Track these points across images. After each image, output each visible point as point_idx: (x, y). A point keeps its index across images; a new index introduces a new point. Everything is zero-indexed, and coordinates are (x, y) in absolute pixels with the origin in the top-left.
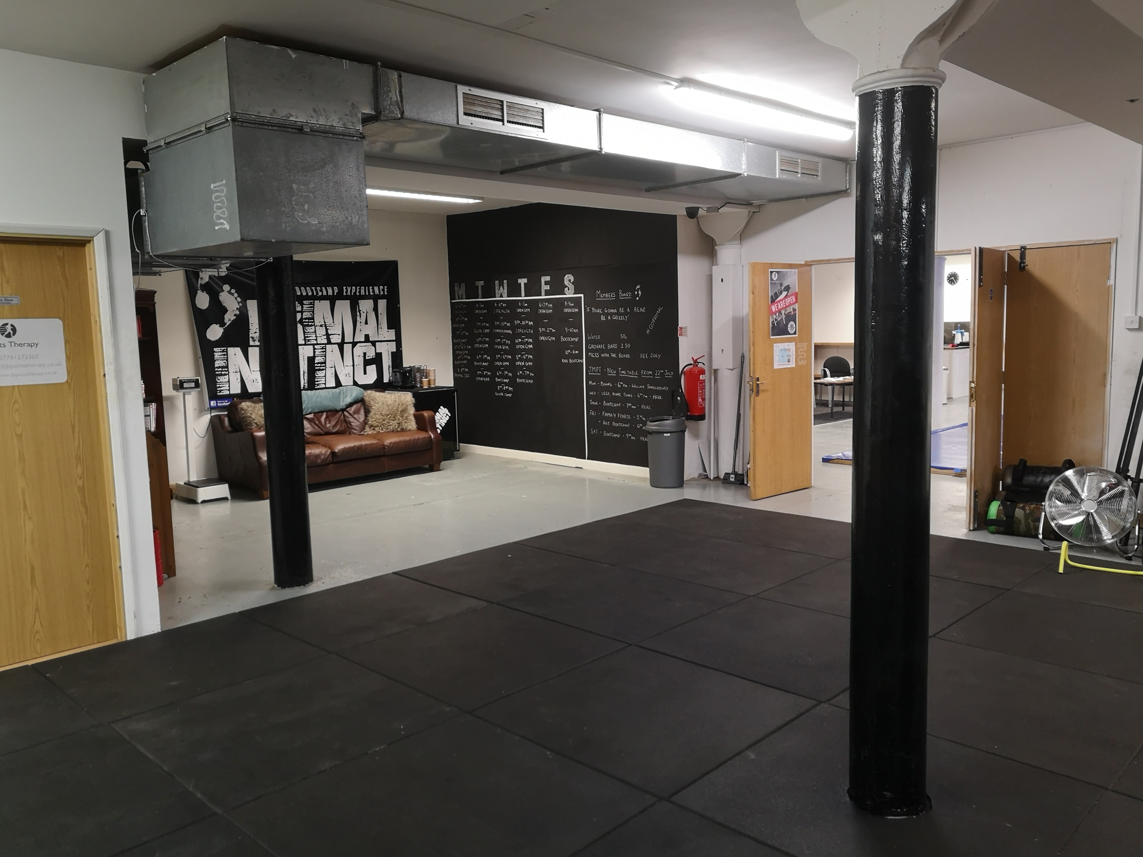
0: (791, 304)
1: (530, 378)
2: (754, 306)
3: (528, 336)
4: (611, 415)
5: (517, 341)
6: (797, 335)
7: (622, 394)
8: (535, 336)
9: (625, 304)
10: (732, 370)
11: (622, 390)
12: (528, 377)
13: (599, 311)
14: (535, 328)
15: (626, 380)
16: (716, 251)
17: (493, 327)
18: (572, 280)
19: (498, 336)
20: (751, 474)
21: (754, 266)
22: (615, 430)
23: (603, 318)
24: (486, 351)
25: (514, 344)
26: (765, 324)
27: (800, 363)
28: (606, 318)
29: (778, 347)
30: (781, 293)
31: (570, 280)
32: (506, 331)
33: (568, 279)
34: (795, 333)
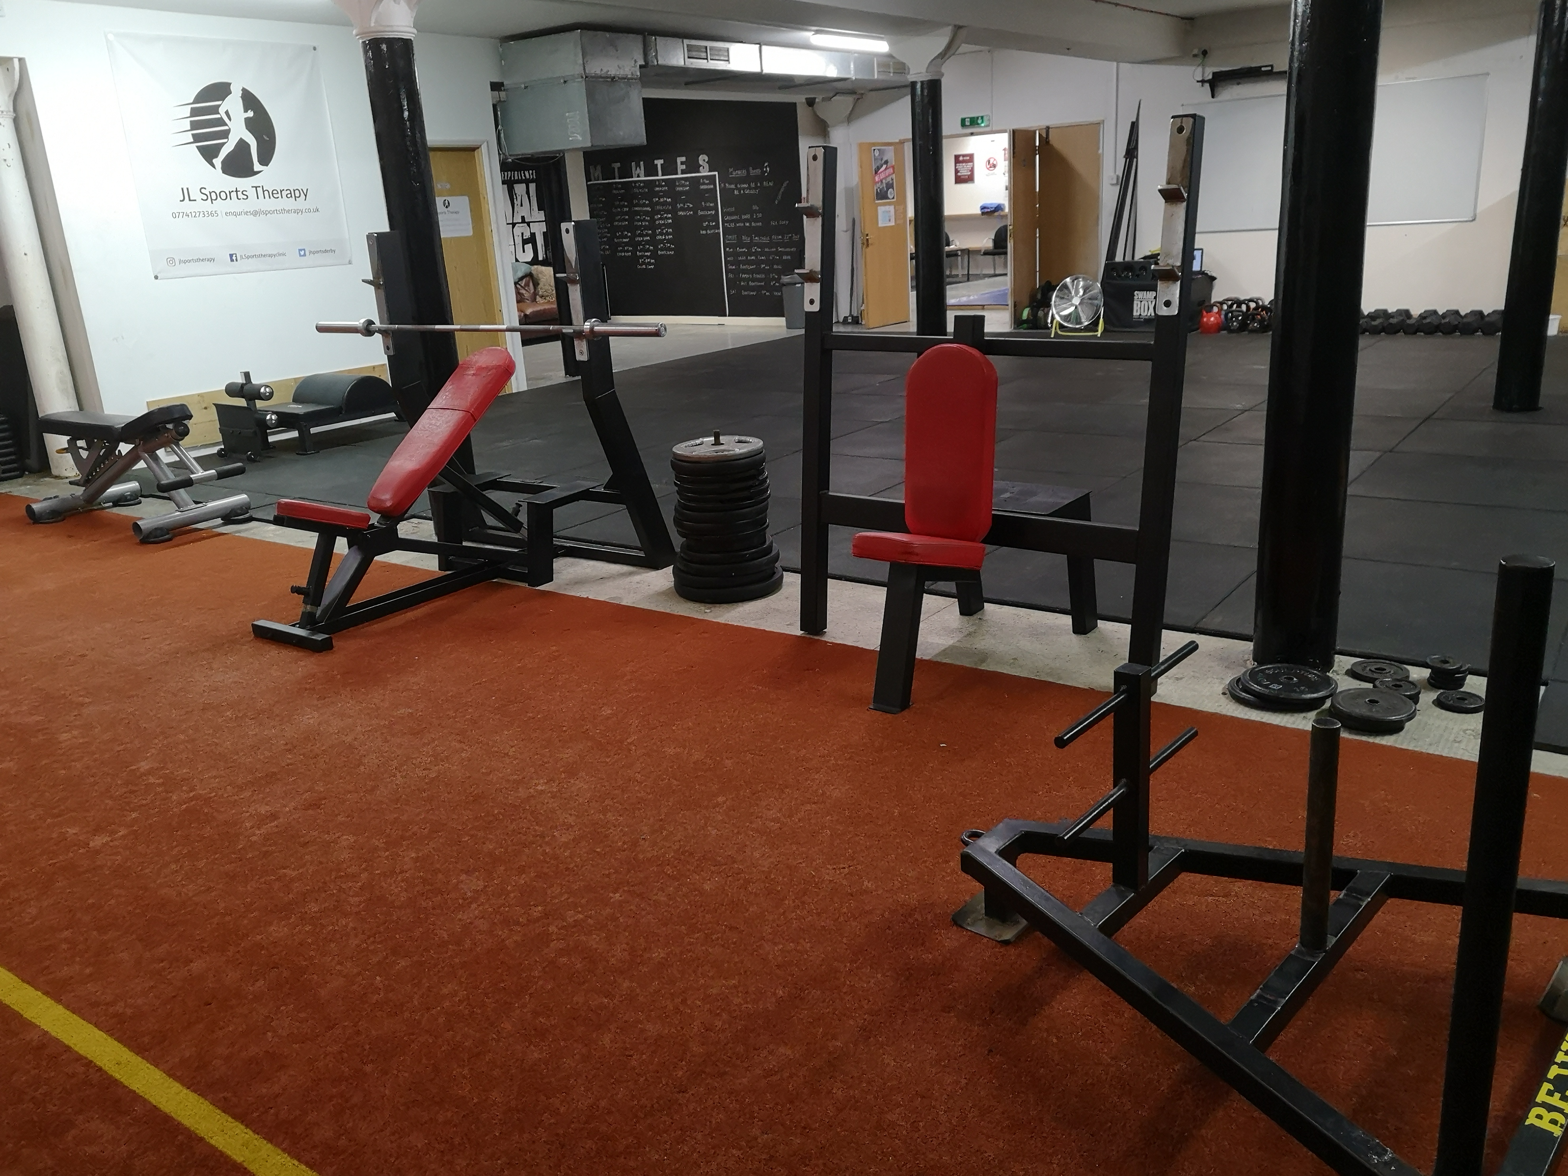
0: (889, 175)
1: (671, 250)
2: (862, 177)
3: (667, 212)
4: (747, 276)
5: (656, 217)
6: (895, 200)
7: (757, 257)
8: (674, 212)
9: (756, 179)
10: (846, 231)
11: (755, 254)
12: (669, 249)
13: (733, 186)
14: (673, 204)
15: (758, 245)
16: (828, 132)
17: (630, 205)
18: (707, 160)
19: (638, 213)
20: (865, 314)
21: (861, 145)
22: (752, 289)
23: (736, 192)
24: (625, 228)
25: (653, 220)
26: (871, 192)
27: (898, 222)
28: (740, 192)
29: (881, 209)
30: (882, 166)
31: (704, 160)
32: (645, 209)
33: (703, 159)
34: (893, 198)
